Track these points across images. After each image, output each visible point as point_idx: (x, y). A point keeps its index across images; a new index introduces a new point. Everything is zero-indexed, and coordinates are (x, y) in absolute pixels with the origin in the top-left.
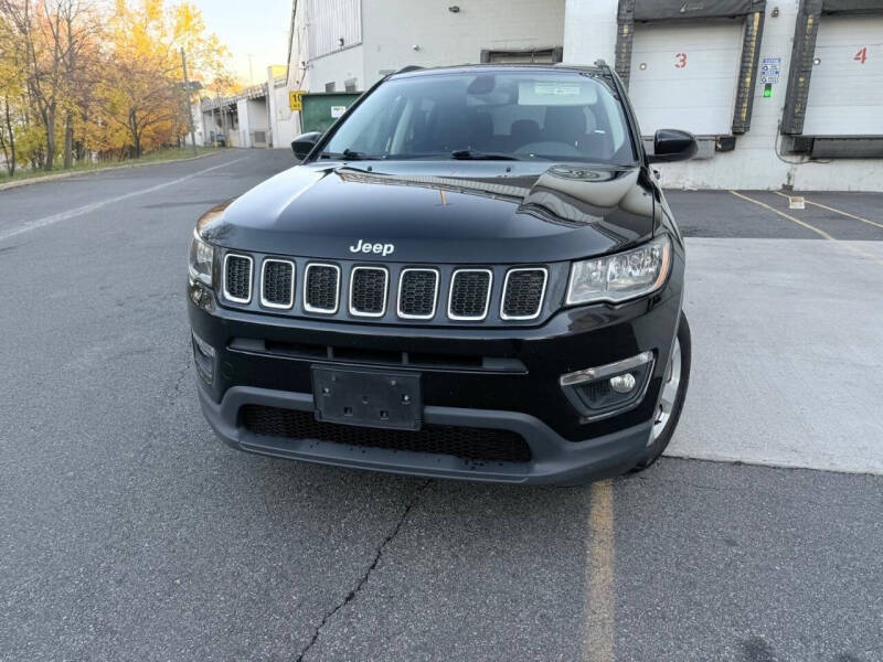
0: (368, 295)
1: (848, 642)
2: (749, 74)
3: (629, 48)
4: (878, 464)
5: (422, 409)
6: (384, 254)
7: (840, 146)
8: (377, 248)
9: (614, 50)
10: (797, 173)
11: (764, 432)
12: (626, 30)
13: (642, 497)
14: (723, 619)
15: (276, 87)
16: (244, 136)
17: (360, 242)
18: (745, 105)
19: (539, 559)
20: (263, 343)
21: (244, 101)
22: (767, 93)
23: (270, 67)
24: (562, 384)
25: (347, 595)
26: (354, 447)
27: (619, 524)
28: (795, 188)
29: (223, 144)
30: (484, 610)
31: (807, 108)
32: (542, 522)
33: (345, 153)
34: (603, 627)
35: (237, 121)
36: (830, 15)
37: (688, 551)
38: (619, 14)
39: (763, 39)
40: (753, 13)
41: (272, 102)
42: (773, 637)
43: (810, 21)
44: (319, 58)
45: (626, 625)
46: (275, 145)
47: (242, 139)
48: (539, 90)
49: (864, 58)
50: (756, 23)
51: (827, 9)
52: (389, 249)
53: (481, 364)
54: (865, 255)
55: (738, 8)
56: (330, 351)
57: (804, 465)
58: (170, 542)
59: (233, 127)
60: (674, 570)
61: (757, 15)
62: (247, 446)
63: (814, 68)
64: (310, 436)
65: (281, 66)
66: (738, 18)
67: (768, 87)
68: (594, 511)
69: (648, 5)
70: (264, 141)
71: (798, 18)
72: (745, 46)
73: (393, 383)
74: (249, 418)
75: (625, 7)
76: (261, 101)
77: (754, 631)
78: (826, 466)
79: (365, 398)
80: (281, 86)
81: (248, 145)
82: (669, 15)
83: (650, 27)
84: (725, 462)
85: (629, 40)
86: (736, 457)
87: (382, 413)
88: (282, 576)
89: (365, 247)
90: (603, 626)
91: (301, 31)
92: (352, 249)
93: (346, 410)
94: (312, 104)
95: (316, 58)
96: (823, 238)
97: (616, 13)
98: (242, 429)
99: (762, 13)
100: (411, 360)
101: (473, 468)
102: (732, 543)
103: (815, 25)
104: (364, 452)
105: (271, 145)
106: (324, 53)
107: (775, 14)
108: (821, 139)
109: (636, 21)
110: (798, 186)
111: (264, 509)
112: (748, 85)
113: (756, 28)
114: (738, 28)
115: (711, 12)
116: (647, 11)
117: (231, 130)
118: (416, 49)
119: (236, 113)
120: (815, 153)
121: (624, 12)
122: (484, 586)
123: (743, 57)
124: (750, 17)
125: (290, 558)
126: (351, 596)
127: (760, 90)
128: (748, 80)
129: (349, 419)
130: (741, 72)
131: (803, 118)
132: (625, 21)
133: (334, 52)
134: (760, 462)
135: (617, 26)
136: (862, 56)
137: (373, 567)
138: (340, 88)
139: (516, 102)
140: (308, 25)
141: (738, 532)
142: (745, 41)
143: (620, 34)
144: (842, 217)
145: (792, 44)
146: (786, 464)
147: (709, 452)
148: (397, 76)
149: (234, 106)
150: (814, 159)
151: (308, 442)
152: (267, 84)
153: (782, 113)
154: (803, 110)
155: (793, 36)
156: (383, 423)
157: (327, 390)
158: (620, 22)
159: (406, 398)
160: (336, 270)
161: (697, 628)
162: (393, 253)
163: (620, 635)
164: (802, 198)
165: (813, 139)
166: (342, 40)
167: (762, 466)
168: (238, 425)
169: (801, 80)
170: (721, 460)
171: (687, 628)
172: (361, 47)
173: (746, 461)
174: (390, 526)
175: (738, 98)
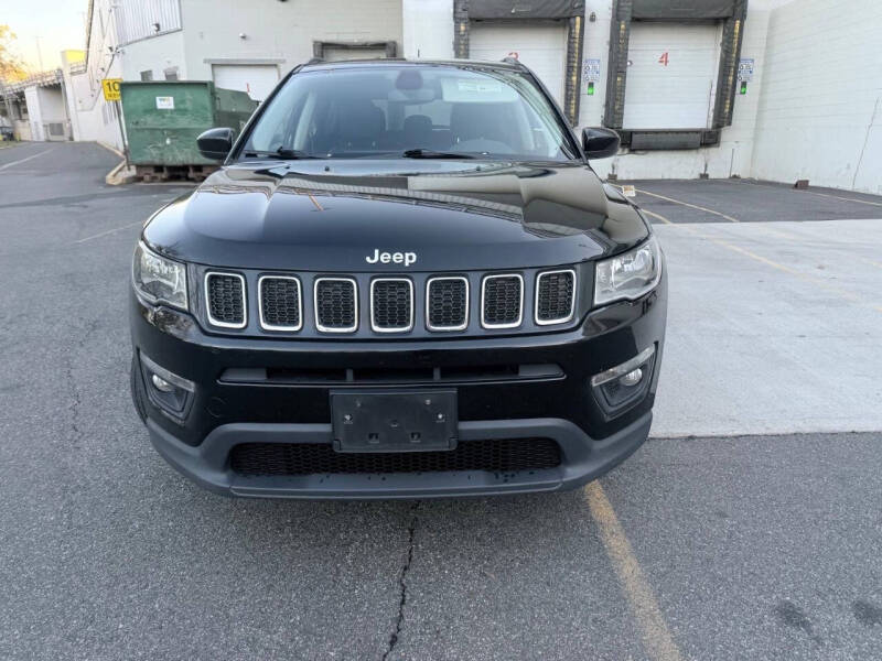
0: (392, 308)
1: (855, 590)
2: (574, 73)
3: (467, 45)
4: (801, 424)
5: (456, 426)
6: (407, 264)
7: (652, 139)
8: (397, 257)
9: (452, 46)
10: (620, 164)
11: (700, 406)
12: (463, 28)
13: (627, 483)
14: (750, 590)
15: (72, 74)
16: (37, 129)
17: (377, 251)
18: (573, 102)
19: (564, 562)
20: (264, 371)
21: (34, 88)
22: (590, 91)
23: (63, 52)
24: (594, 385)
25: (389, 639)
26: (372, 475)
27: (620, 513)
28: (619, 178)
29: (11, 137)
30: (537, 626)
31: (625, 105)
32: (550, 523)
33: (279, 151)
34: (654, 620)
35: (26, 111)
36: (639, 21)
37: (691, 530)
38: (455, 12)
39: (585, 41)
40: (575, 17)
41: (69, 89)
42: (797, 597)
43: (623, 26)
44: (131, 43)
45: (672, 614)
46: (77, 138)
47: (34, 132)
48: (462, 86)
49: (666, 62)
50: (578, 27)
51: (636, 16)
52: (411, 258)
53: (517, 373)
54: (704, 236)
55: (561, 12)
56: (350, 374)
57: (745, 433)
58: (152, 617)
59: (21, 119)
60: (687, 551)
61: (578, 19)
62: (241, 491)
63: (629, 69)
64: (317, 471)
65: (79, 51)
66: (562, 21)
67: (591, 85)
68: (592, 504)
69: (483, 4)
70: (61, 133)
71: (612, 23)
72: (569, 47)
73: (428, 402)
74: (241, 459)
75: (460, 6)
76: (55, 88)
77: (780, 595)
78: (762, 431)
79: (395, 422)
80: (79, 73)
81: (43, 137)
82: (501, 15)
83: (482, 27)
84: (680, 439)
85: (466, 37)
86: (689, 432)
87: (413, 435)
88: (306, 632)
89: (385, 258)
90: (653, 617)
91: (105, 13)
92: (368, 259)
93: (371, 436)
94: (133, 93)
95: (128, 44)
96: (663, 223)
97: (452, 10)
98: (230, 472)
99: (583, 17)
100: (443, 375)
101: (506, 481)
102: (723, 515)
103: (627, 30)
104: (384, 479)
105: (71, 139)
106: (138, 38)
107: (593, 19)
108: (637, 132)
109: (471, 19)
110: (621, 176)
111: (249, 557)
112: (575, 83)
113: (578, 31)
114: (561, 30)
115: (537, 15)
116: (481, 11)
117: (19, 122)
118: (243, 37)
119: (24, 103)
120: (633, 147)
121: (460, 10)
122: (525, 601)
123: (569, 57)
124: (572, 20)
125: (306, 609)
126: (394, 640)
127: (584, 87)
128: (574, 78)
129: (375, 447)
130: (568, 71)
131: (622, 114)
132: (462, 19)
133: (148, 38)
134: (710, 434)
135: (453, 24)
136: (664, 60)
137: (403, 602)
138: (159, 77)
139: (441, 98)
140: (116, 7)
141: (723, 503)
142: (569, 42)
143: (457, 31)
144: (670, 203)
145: (608, 47)
146: (730, 434)
147: (664, 431)
148: (306, 69)
149: (21, 95)
150: (633, 151)
151: (315, 477)
152: (60, 70)
153: (604, 110)
154: (622, 107)
155: (608, 39)
156: (415, 446)
157: (348, 417)
158: (457, 19)
159: (440, 416)
160: (351, 284)
161: (732, 603)
162: (416, 262)
163: (673, 624)
164: (633, 187)
165: (631, 133)
166: (158, 25)
167: (712, 437)
168: (224, 469)
169: (619, 79)
170: (676, 436)
171: (725, 605)
172: (180, 34)
173: (696, 435)
174: (401, 554)
175: (566, 94)
